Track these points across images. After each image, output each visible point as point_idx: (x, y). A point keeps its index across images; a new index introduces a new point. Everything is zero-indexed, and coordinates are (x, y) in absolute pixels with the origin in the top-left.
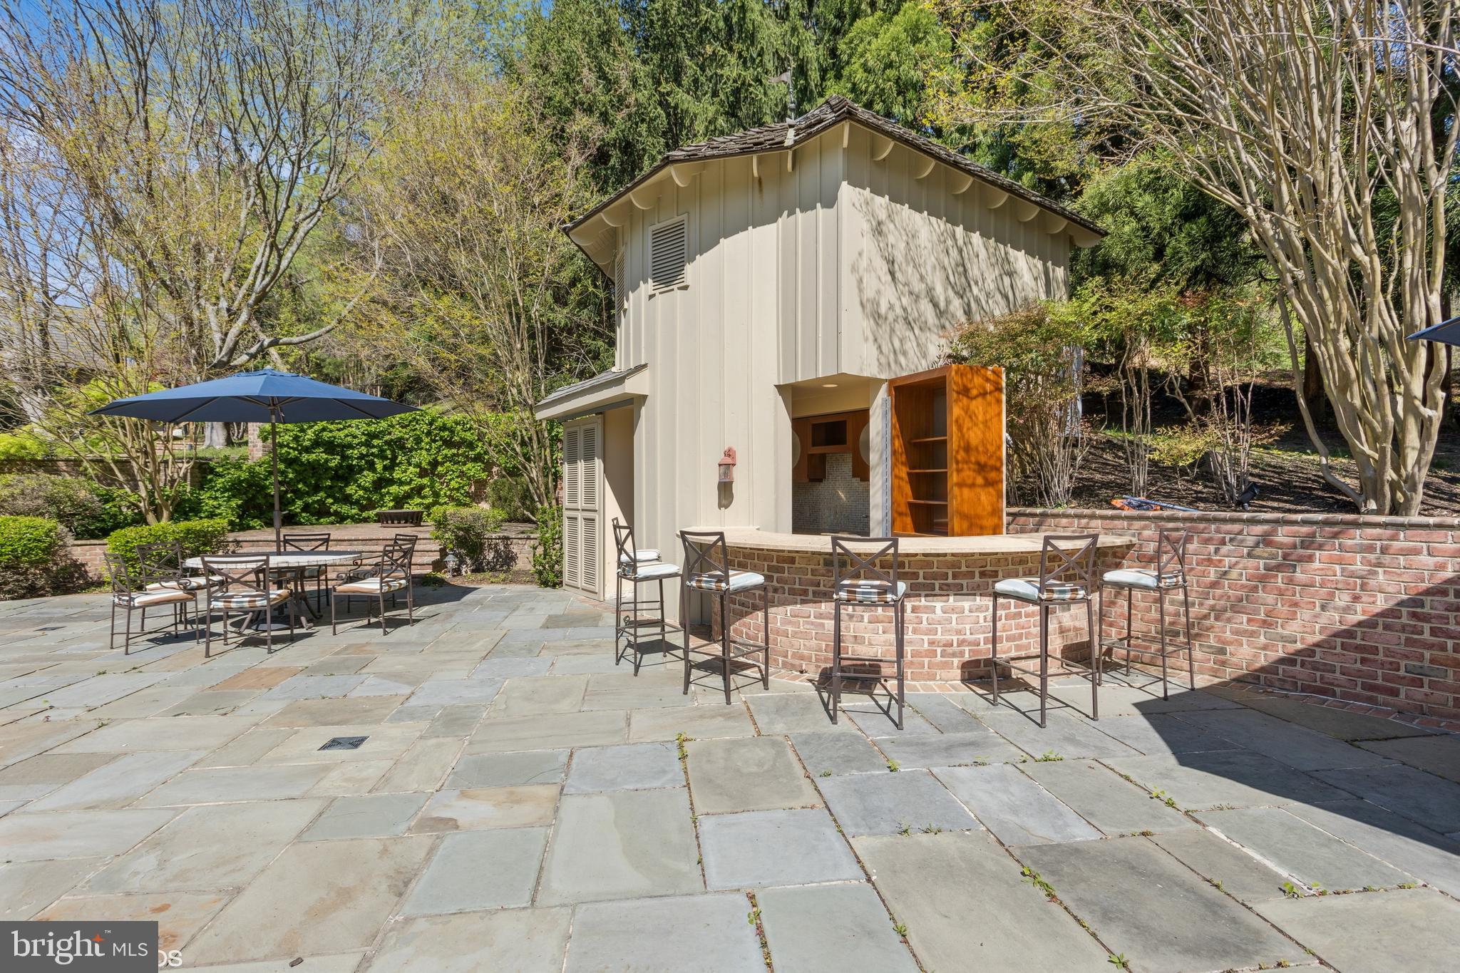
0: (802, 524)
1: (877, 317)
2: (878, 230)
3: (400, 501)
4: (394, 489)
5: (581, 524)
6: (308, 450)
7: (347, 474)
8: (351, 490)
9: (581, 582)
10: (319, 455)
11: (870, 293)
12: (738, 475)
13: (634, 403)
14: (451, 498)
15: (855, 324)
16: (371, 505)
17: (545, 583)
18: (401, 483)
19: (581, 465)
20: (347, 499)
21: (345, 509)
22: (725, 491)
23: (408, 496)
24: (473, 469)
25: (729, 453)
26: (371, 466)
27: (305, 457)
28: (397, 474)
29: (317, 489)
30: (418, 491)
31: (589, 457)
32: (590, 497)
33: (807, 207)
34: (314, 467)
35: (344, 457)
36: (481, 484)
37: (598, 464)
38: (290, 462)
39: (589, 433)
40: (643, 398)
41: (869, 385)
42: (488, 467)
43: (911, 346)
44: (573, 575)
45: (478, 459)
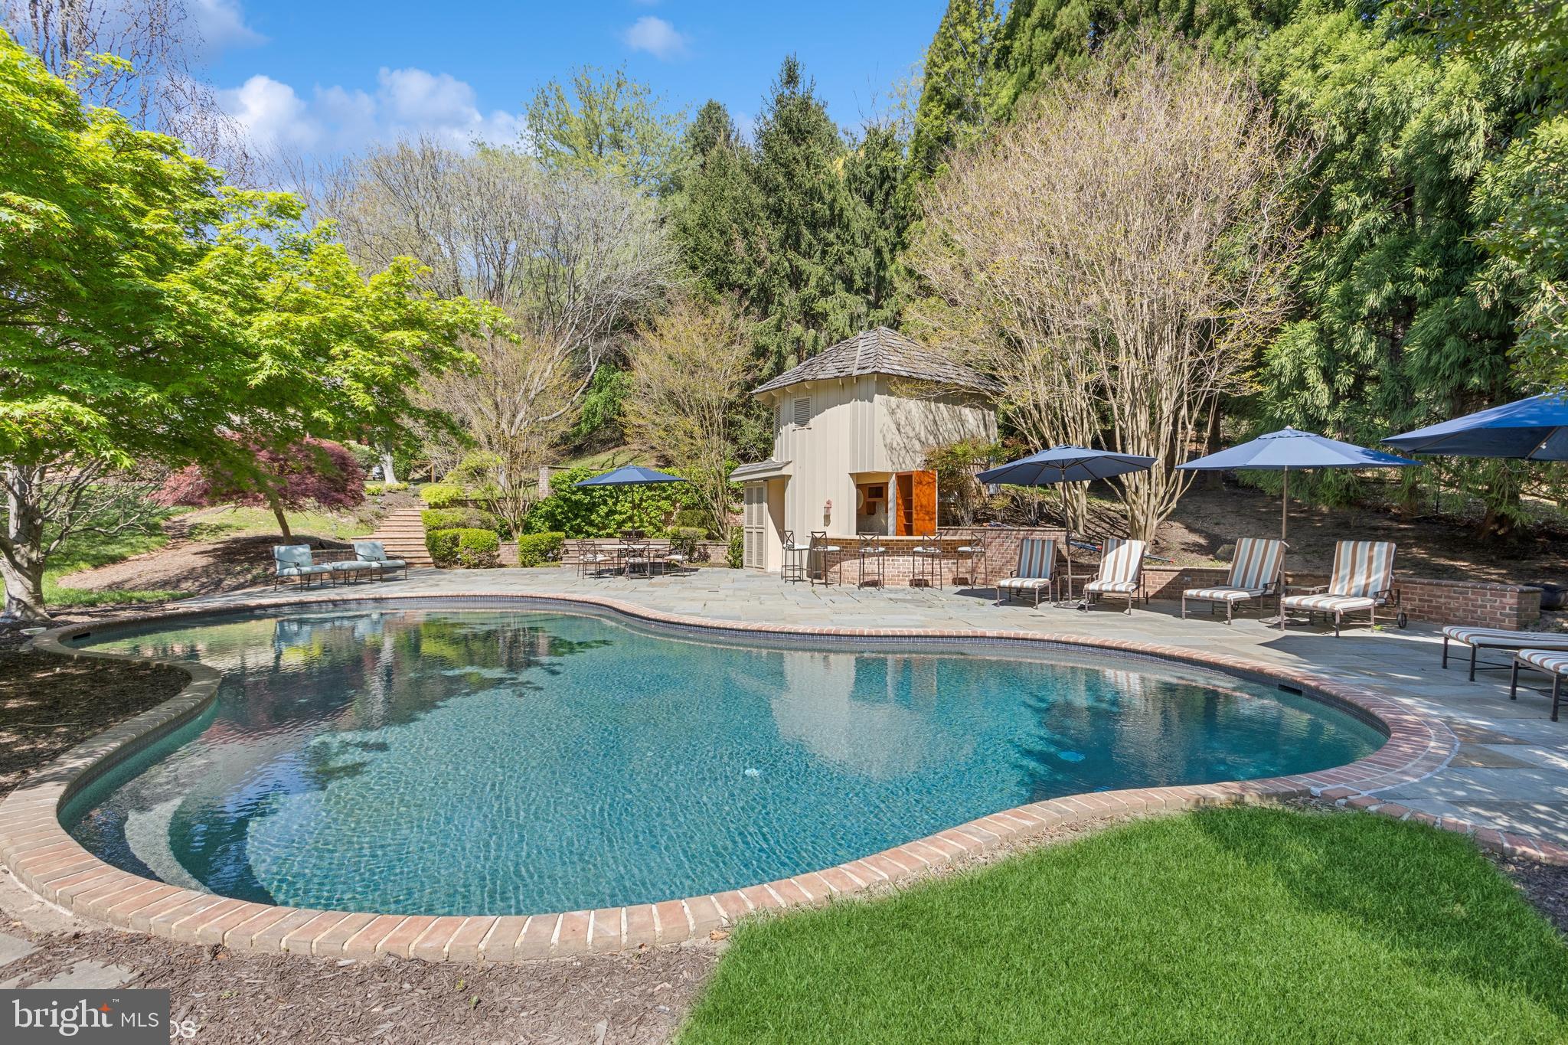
0: (860, 530)
1: (892, 449)
2: (893, 413)
3: (620, 524)
4: (617, 517)
5: (755, 535)
6: (574, 493)
7: (592, 507)
8: (593, 517)
9: (754, 564)
10: (579, 496)
11: (888, 441)
12: (832, 512)
13: (785, 479)
14: (651, 523)
15: (881, 452)
16: (605, 527)
17: (734, 566)
18: (621, 513)
19: (755, 506)
20: (591, 523)
21: (590, 529)
22: (827, 518)
23: (624, 522)
24: (665, 504)
25: (829, 503)
26: (605, 503)
27: (574, 498)
28: (619, 508)
29: (576, 516)
30: (631, 518)
31: (760, 502)
32: (760, 521)
33: (862, 400)
34: (578, 503)
35: (592, 497)
36: (669, 514)
37: (765, 505)
38: (566, 500)
39: (760, 491)
40: (790, 476)
41: (888, 475)
42: (673, 504)
43: (908, 460)
44: (750, 561)
45: (667, 498)
